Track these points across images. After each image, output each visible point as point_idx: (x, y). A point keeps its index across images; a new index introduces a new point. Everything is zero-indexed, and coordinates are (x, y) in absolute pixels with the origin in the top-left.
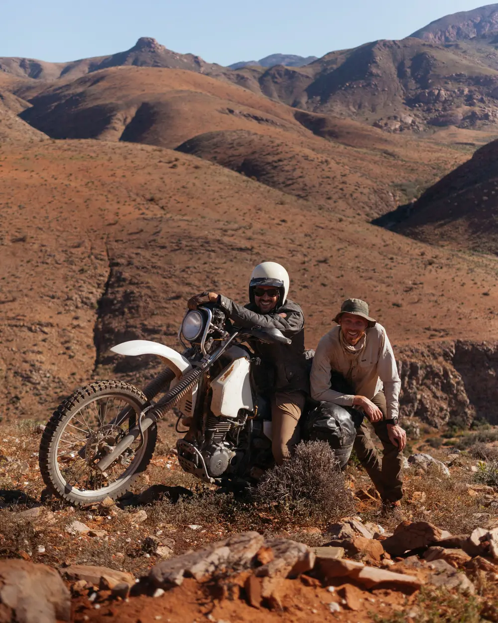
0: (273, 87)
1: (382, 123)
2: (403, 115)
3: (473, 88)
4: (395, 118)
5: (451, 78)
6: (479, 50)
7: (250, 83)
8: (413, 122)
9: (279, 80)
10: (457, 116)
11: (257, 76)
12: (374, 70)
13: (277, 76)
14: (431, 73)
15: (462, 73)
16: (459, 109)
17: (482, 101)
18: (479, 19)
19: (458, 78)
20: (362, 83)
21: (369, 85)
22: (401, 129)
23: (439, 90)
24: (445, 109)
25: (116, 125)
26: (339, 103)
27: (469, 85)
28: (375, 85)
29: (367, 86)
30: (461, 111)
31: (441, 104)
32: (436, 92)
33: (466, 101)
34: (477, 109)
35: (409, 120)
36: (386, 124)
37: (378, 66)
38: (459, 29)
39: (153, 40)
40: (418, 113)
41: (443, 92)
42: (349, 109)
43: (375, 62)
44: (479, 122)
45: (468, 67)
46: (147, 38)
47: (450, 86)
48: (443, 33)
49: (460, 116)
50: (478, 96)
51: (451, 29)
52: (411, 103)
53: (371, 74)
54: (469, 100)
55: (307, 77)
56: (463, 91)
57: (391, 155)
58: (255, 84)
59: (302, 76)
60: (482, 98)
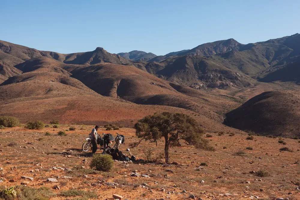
0: (151, 70)
1: (193, 85)
2: (199, 83)
3: (221, 75)
4: (197, 84)
5: (213, 70)
6: (219, 59)
7: (143, 68)
8: (203, 86)
9: (153, 67)
10: (217, 84)
11: (145, 65)
12: (187, 66)
13: (152, 66)
14: (207, 68)
15: (217, 69)
16: (218, 82)
17: (224, 79)
18: (215, 46)
19: (216, 71)
20: (183, 70)
21: (185, 71)
22: (200, 88)
23: (210, 75)
24: (212, 81)
25: (115, 86)
26: (175, 77)
27: (220, 73)
28: (187, 71)
29: (184, 71)
30: (219, 82)
31: (211, 79)
32: (209, 75)
33: (219, 79)
34: (224, 82)
35: (201, 85)
36: (194, 86)
37: (188, 65)
38: (209, 49)
39: (103, 48)
40: (204, 82)
41: (211, 75)
42: (180, 80)
43: (187, 63)
44: (225, 87)
45: (219, 67)
46: (100, 48)
47: (213, 73)
48: (203, 50)
49: (219, 85)
50: (223, 77)
51: (206, 49)
52: (201, 78)
53: (186, 67)
54: (220, 79)
55: (163, 67)
56: (218, 75)
57: (206, 100)
58: (145, 69)
59: (161, 66)
60: (225, 78)
